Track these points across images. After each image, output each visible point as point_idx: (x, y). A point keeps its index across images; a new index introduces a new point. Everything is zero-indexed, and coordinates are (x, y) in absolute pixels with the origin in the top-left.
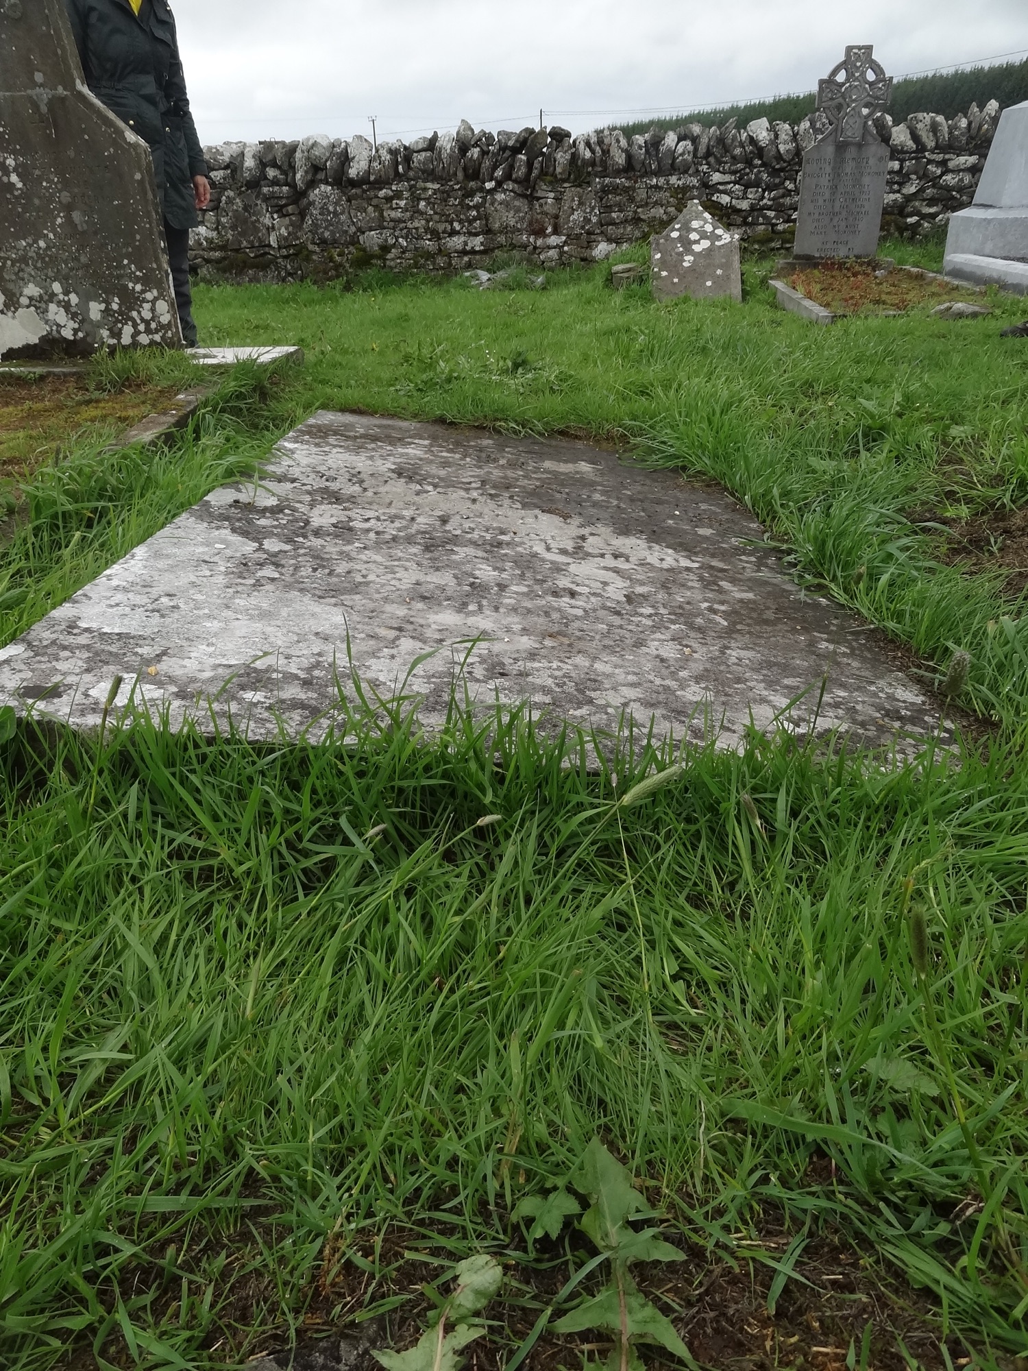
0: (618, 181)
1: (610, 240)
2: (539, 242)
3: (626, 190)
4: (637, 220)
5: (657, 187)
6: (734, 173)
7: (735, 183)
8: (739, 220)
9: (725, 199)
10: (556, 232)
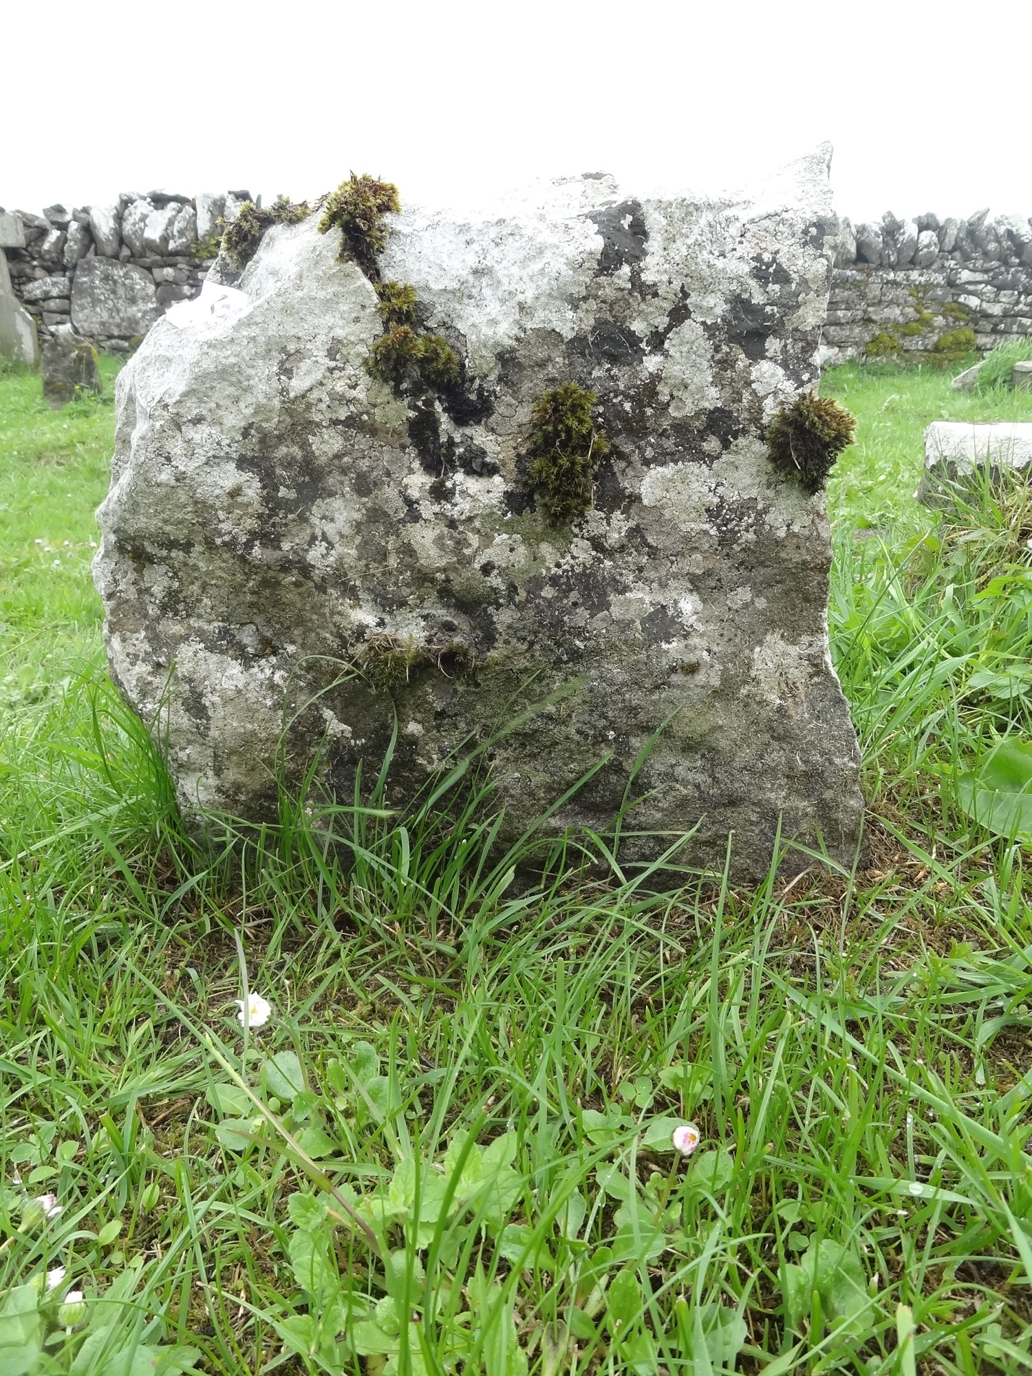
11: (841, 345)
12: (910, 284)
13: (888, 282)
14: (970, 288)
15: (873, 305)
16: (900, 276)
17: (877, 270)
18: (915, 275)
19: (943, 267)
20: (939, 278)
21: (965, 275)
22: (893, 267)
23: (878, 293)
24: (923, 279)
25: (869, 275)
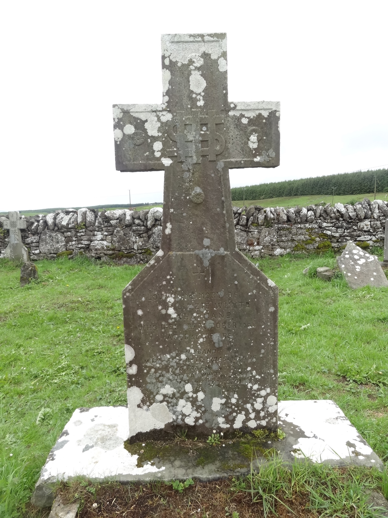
0: (284, 226)
1: (281, 248)
2: (251, 248)
3: (288, 229)
4: (293, 240)
5: (301, 228)
6: (332, 223)
7: (333, 227)
8: (335, 241)
9: (329, 233)
10: (258, 244)
11: (285, 248)
12: (306, 228)
13: (298, 228)
14: (327, 228)
15: (294, 235)
16: (302, 226)
17: (294, 224)
18: (307, 225)
19: (317, 222)
20: (316, 226)
21: (325, 225)
22: (300, 223)
23: (295, 231)
24: (310, 226)
25: (292, 226)
